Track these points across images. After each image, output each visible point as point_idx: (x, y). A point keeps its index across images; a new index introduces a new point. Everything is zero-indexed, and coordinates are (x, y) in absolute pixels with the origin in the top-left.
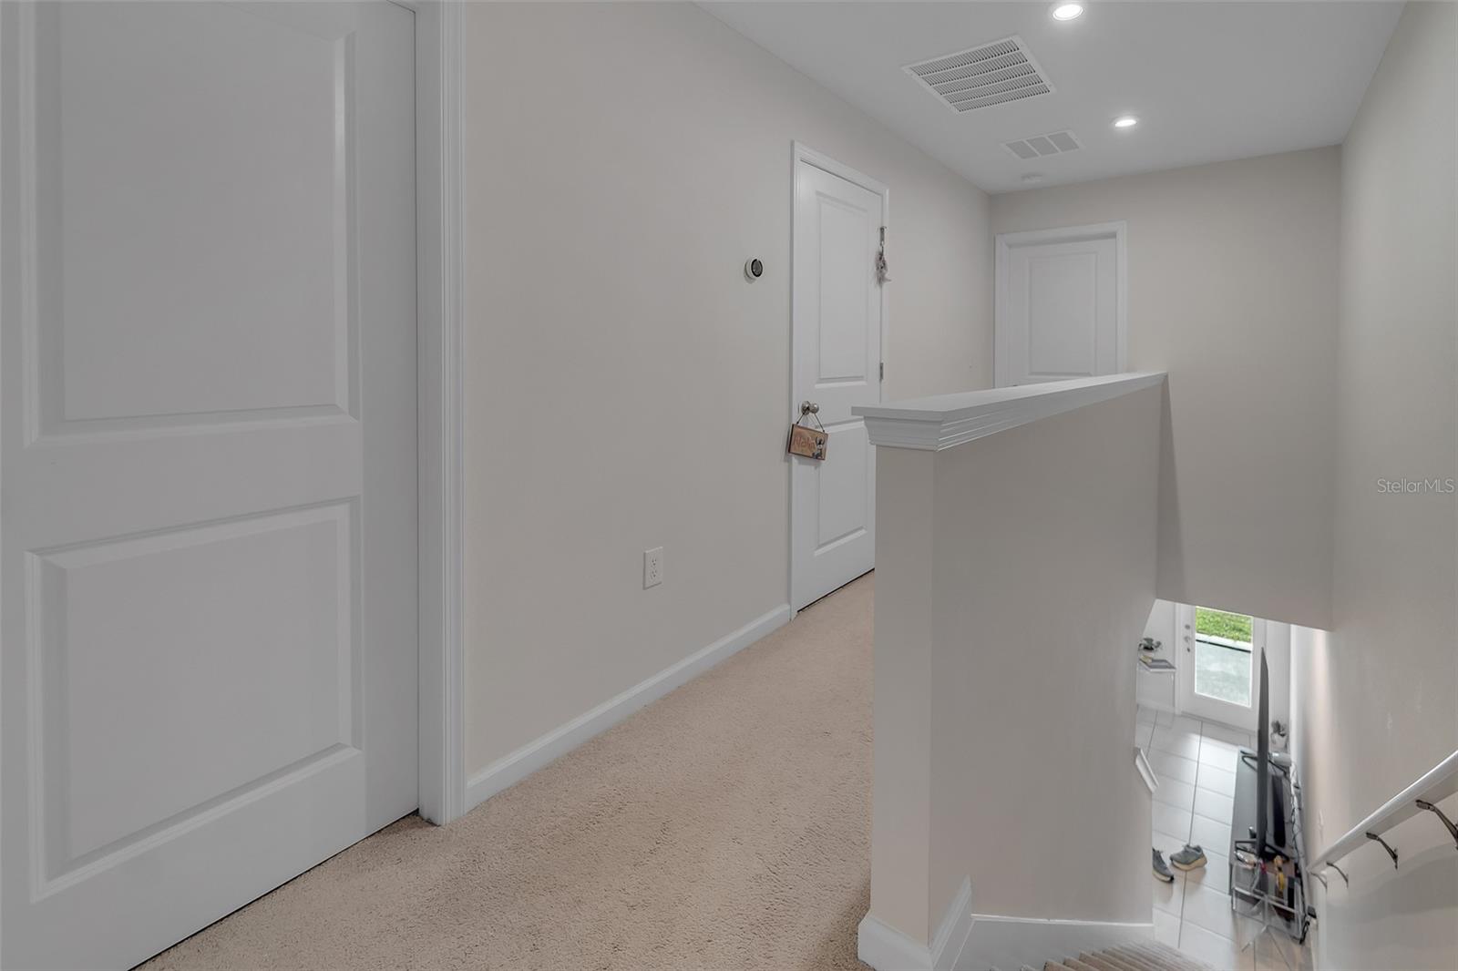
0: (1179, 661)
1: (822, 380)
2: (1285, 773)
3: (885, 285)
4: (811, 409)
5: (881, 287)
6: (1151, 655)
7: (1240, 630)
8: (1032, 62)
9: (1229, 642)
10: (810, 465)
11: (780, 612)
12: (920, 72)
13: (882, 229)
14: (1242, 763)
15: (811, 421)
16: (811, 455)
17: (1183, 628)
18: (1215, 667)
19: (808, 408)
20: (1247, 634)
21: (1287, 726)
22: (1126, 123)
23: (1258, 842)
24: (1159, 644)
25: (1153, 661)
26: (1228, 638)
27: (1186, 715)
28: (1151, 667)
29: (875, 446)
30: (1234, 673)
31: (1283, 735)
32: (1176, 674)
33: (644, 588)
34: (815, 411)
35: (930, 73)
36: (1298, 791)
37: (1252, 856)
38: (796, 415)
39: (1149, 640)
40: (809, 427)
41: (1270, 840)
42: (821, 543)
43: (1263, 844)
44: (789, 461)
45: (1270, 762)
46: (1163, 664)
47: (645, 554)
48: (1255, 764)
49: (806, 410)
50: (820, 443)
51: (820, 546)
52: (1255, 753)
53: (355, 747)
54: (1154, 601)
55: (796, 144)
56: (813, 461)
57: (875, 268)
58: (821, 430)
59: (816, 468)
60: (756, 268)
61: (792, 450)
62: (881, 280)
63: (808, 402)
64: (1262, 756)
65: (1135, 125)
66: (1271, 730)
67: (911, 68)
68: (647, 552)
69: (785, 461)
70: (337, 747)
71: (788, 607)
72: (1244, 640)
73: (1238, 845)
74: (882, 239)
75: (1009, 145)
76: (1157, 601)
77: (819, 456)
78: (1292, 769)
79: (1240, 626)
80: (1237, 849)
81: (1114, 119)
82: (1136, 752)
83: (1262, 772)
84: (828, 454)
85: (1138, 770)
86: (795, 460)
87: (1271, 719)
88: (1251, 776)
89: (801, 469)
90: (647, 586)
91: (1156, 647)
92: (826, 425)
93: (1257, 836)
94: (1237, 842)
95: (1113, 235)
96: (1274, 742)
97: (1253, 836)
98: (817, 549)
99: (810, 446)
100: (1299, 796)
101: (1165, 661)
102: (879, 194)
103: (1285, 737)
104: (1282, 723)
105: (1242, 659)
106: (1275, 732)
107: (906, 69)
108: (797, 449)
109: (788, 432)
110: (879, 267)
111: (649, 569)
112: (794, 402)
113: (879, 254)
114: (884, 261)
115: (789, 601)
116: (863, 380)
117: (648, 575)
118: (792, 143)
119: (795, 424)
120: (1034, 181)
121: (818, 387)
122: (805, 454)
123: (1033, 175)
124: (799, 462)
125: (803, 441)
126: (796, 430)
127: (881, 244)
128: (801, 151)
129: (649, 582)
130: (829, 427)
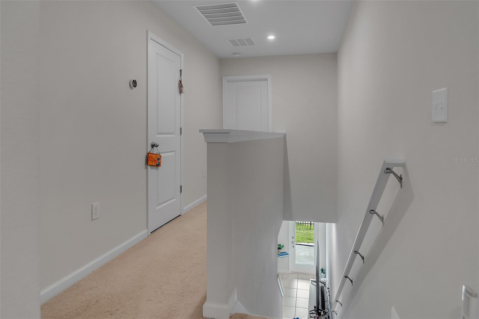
0: (290, 252)
1: (159, 134)
2: (325, 285)
3: (182, 94)
4: (155, 145)
5: (180, 95)
6: (281, 251)
7: (310, 239)
8: (241, 11)
9: (307, 244)
10: (155, 169)
11: (144, 233)
12: (199, 9)
13: (181, 71)
14: (312, 284)
15: (155, 151)
16: (155, 165)
17: (291, 237)
18: (302, 254)
19: (154, 145)
20: (312, 240)
21: (325, 269)
22: (271, 37)
23: (317, 310)
24: (283, 246)
25: (281, 253)
26: (306, 243)
27: (293, 273)
28: (280, 255)
29: (206, 143)
30: (308, 255)
31: (324, 273)
32: (289, 257)
33: (92, 220)
34: (157, 146)
35: (202, 10)
36: (329, 289)
37: (315, 315)
38: (150, 148)
39: (280, 245)
40: (154, 153)
41: (320, 308)
43: (318, 309)
44: (147, 168)
45: (320, 282)
46: (284, 254)
47: (92, 205)
48: (315, 284)
49: (153, 146)
50: (158, 160)
51: (159, 205)
52: (315, 280)
54: (282, 221)
55: (149, 32)
56: (155, 167)
57: (178, 87)
58: (159, 154)
59: (157, 170)
60: (135, 83)
61: (148, 164)
62: (181, 92)
63: (154, 142)
64: (318, 281)
65: (274, 39)
66: (320, 272)
68: (93, 204)
69: (145, 169)
71: (147, 231)
72: (311, 243)
73: (310, 312)
74: (181, 75)
75: (229, 41)
76: (283, 221)
77: (158, 165)
78: (327, 284)
79: (310, 237)
80: (310, 313)
81: (267, 36)
82: (278, 276)
83: (318, 286)
84: (162, 164)
85: (278, 284)
86: (149, 167)
87: (320, 268)
88: (314, 288)
89: (152, 171)
90: (93, 219)
91: (282, 247)
92: (161, 152)
93: (316, 308)
94: (310, 311)
95: (266, 80)
96: (321, 276)
97: (315, 308)
98: (157, 206)
99: (155, 161)
100: (329, 291)
101: (285, 252)
102: (179, 56)
103: (325, 274)
104: (324, 269)
105: (311, 250)
106: (322, 272)
107: (195, 7)
108: (150, 163)
109: (146, 156)
110: (180, 87)
111: (94, 211)
112: (149, 141)
113: (180, 81)
114: (182, 84)
115: (147, 228)
116: (173, 134)
117: (93, 214)
118: (147, 31)
119: (149, 152)
120: (238, 56)
121: (157, 136)
122: (153, 165)
123: (237, 53)
124: (151, 169)
125: (152, 159)
126: (149, 155)
127: (180, 77)
128: (150, 35)
129: (94, 217)
130: (162, 154)
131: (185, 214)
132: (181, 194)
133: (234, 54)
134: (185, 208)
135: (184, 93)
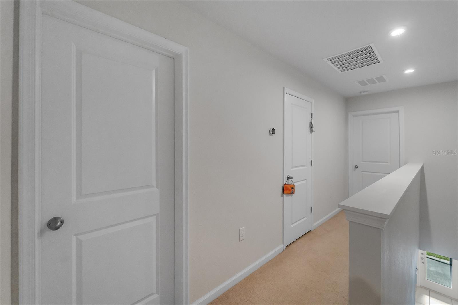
0: (420, 267)
1: (293, 167)
4: (290, 177)
5: (311, 134)
8: (376, 52)
10: (290, 196)
11: (280, 247)
12: (330, 60)
13: (312, 114)
15: (290, 182)
16: (290, 193)
17: (420, 254)
19: (289, 177)
22: (410, 71)
29: (348, 221)
32: (418, 271)
33: (240, 241)
34: (291, 178)
35: (333, 60)
38: (285, 180)
40: (289, 184)
42: (293, 223)
44: (283, 196)
47: (240, 230)
49: (288, 178)
50: (293, 189)
53: (157, 294)
55: (285, 88)
57: (309, 128)
58: (293, 184)
60: (273, 131)
61: (284, 193)
62: (311, 131)
63: (289, 175)
65: (414, 72)
67: (327, 59)
68: (240, 229)
70: (153, 294)
71: (282, 246)
74: (312, 118)
75: (358, 82)
76: (419, 251)
77: (292, 193)
81: (404, 70)
84: (295, 192)
86: (285, 196)
89: (287, 198)
90: (240, 240)
92: (295, 182)
95: (398, 112)
98: (292, 225)
99: (290, 190)
102: (310, 102)
107: (325, 60)
108: (285, 192)
109: (283, 187)
110: (311, 127)
111: (241, 234)
112: (284, 175)
113: (311, 123)
114: (312, 125)
115: (283, 243)
116: (305, 166)
117: (241, 237)
118: (284, 88)
119: (284, 184)
120: (366, 93)
121: (292, 169)
122: (288, 193)
123: (365, 91)
124: (286, 196)
125: (287, 189)
126: (285, 186)
127: (311, 119)
128: (286, 90)
129: (241, 239)
130: (296, 183)
131: (314, 230)
132: (311, 213)
133: (361, 92)
134: (315, 224)
135: (314, 132)
